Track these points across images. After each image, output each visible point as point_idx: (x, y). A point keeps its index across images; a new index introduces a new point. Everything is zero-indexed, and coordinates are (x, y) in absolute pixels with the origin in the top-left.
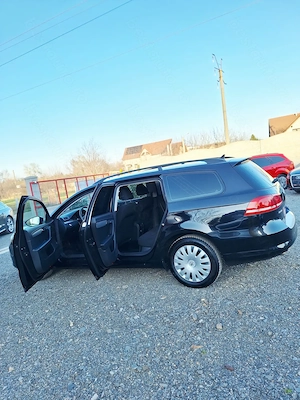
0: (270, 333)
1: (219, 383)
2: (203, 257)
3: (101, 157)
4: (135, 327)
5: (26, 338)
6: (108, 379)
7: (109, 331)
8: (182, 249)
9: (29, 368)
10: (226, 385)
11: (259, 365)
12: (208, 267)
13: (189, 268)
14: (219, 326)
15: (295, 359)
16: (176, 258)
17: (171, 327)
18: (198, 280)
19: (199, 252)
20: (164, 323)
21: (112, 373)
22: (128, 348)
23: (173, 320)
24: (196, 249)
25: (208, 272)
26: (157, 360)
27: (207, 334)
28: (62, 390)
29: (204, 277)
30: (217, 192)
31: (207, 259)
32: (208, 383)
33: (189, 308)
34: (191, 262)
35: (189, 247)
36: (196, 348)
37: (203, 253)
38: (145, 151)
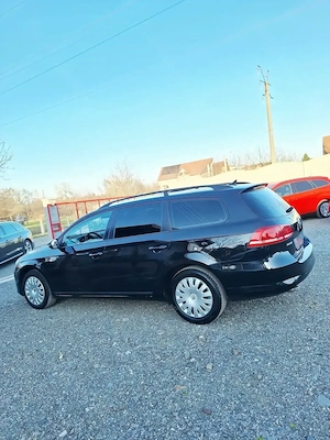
0: (260, 377)
1: (191, 427)
2: (206, 291)
3: (134, 177)
4: (124, 363)
5: (13, 369)
6: (81, 416)
7: (96, 366)
8: (184, 281)
9: (8, 400)
10: (198, 429)
11: (238, 410)
12: (210, 301)
13: (191, 302)
14: (209, 367)
15: (278, 405)
16: (177, 291)
17: (160, 365)
18: (200, 316)
19: (200, 285)
20: (154, 361)
21: (87, 410)
22: (110, 385)
23: (165, 356)
24: (198, 281)
25: (210, 307)
26: (136, 399)
27: (195, 374)
28: (33, 424)
29: (206, 313)
30: (221, 221)
31: (209, 293)
32: (181, 426)
33: (185, 345)
34: (193, 295)
35: (191, 279)
36: (179, 388)
37: (204, 286)
38: (183, 171)
